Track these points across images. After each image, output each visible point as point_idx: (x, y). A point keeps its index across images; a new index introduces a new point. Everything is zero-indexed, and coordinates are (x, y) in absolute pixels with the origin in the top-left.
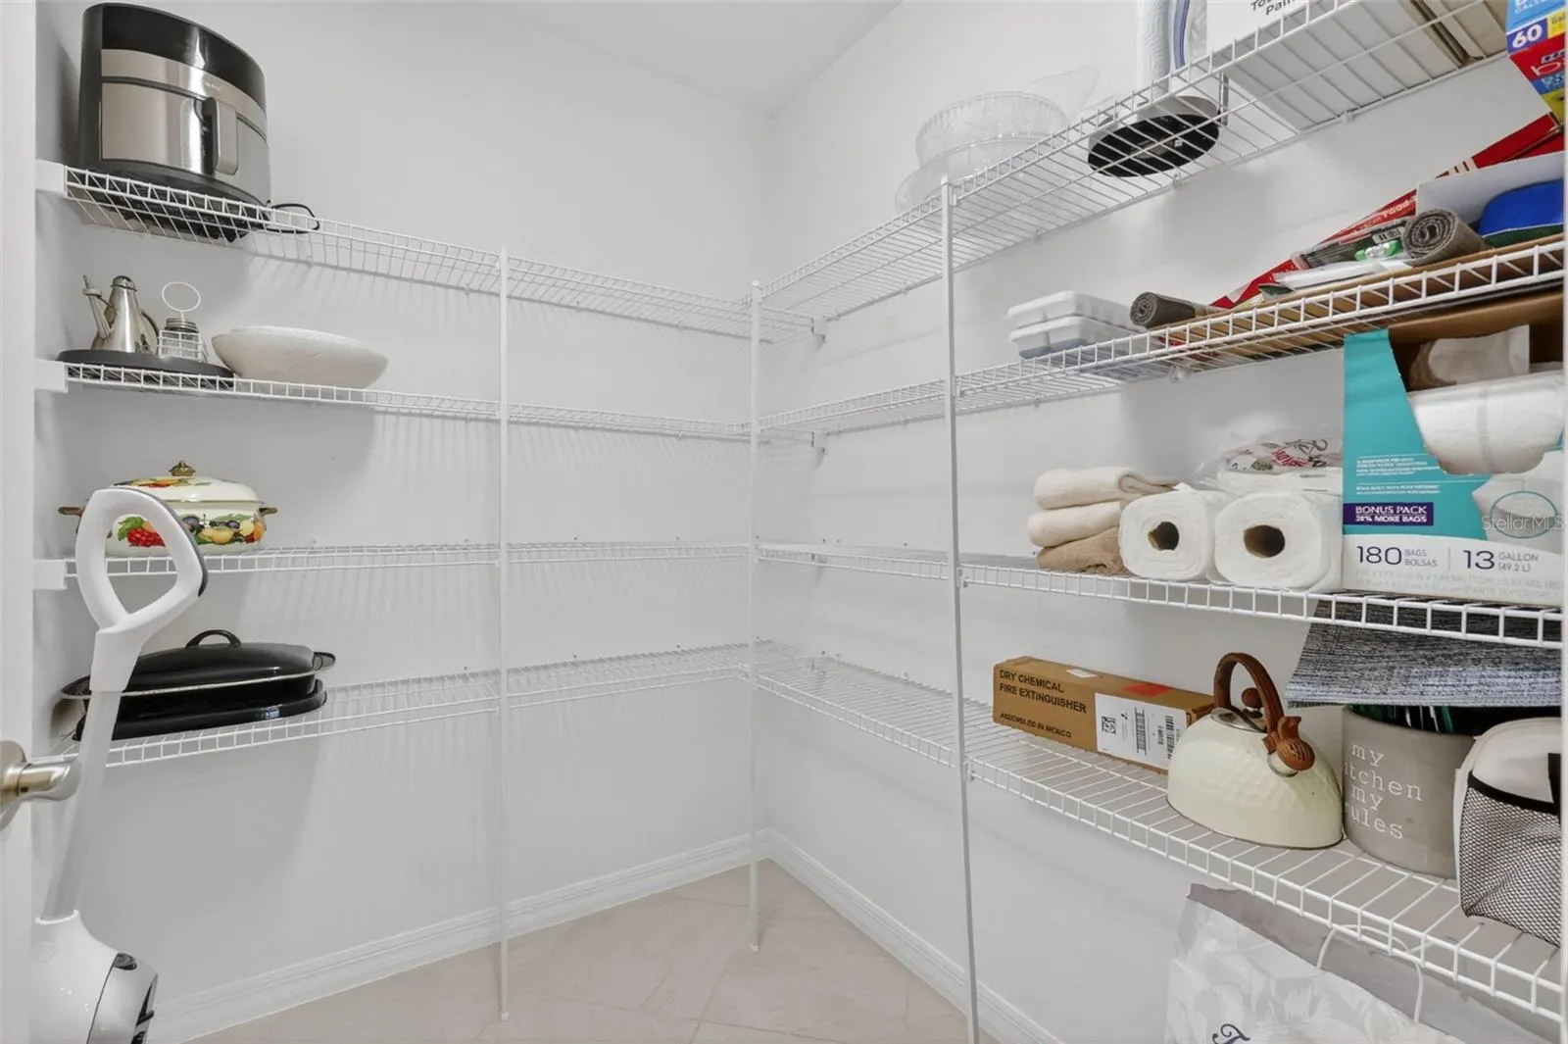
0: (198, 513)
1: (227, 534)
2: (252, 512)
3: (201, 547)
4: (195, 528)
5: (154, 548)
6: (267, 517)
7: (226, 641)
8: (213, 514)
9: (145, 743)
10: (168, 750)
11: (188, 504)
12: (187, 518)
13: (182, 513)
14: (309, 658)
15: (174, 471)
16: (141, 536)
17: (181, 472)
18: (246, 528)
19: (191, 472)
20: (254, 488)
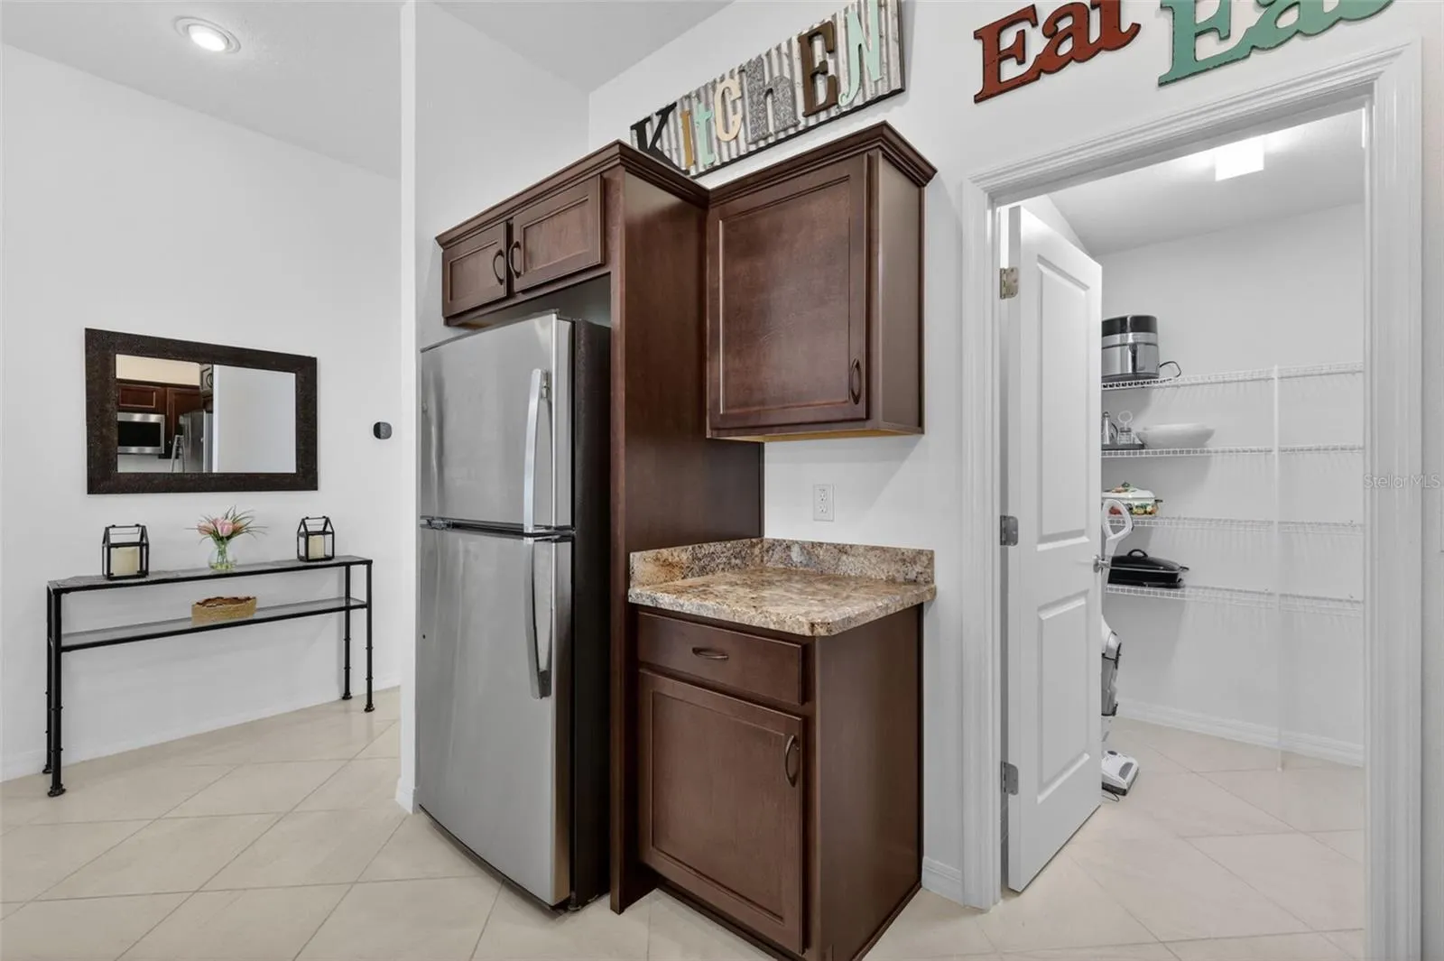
0: (1132, 503)
1: (1142, 511)
2: (1152, 502)
3: (1133, 516)
4: (1130, 509)
5: (1117, 515)
6: (1159, 504)
7: (1141, 555)
8: (1136, 503)
9: (1115, 586)
10: (1117, 590)
11: (1128, 499)
12: (1127, 505)
13: (1126, 502)
14: (1177, 567)
15: (1123, 485)
16: (1114, 511)
17: (1126, 486)
18: (1149, 509)
19: (1129, 486)
20: (1154, 493)
